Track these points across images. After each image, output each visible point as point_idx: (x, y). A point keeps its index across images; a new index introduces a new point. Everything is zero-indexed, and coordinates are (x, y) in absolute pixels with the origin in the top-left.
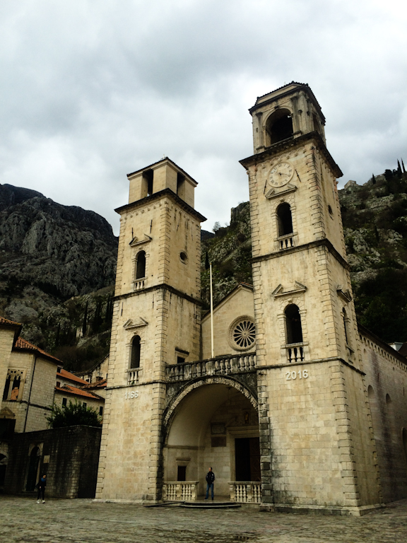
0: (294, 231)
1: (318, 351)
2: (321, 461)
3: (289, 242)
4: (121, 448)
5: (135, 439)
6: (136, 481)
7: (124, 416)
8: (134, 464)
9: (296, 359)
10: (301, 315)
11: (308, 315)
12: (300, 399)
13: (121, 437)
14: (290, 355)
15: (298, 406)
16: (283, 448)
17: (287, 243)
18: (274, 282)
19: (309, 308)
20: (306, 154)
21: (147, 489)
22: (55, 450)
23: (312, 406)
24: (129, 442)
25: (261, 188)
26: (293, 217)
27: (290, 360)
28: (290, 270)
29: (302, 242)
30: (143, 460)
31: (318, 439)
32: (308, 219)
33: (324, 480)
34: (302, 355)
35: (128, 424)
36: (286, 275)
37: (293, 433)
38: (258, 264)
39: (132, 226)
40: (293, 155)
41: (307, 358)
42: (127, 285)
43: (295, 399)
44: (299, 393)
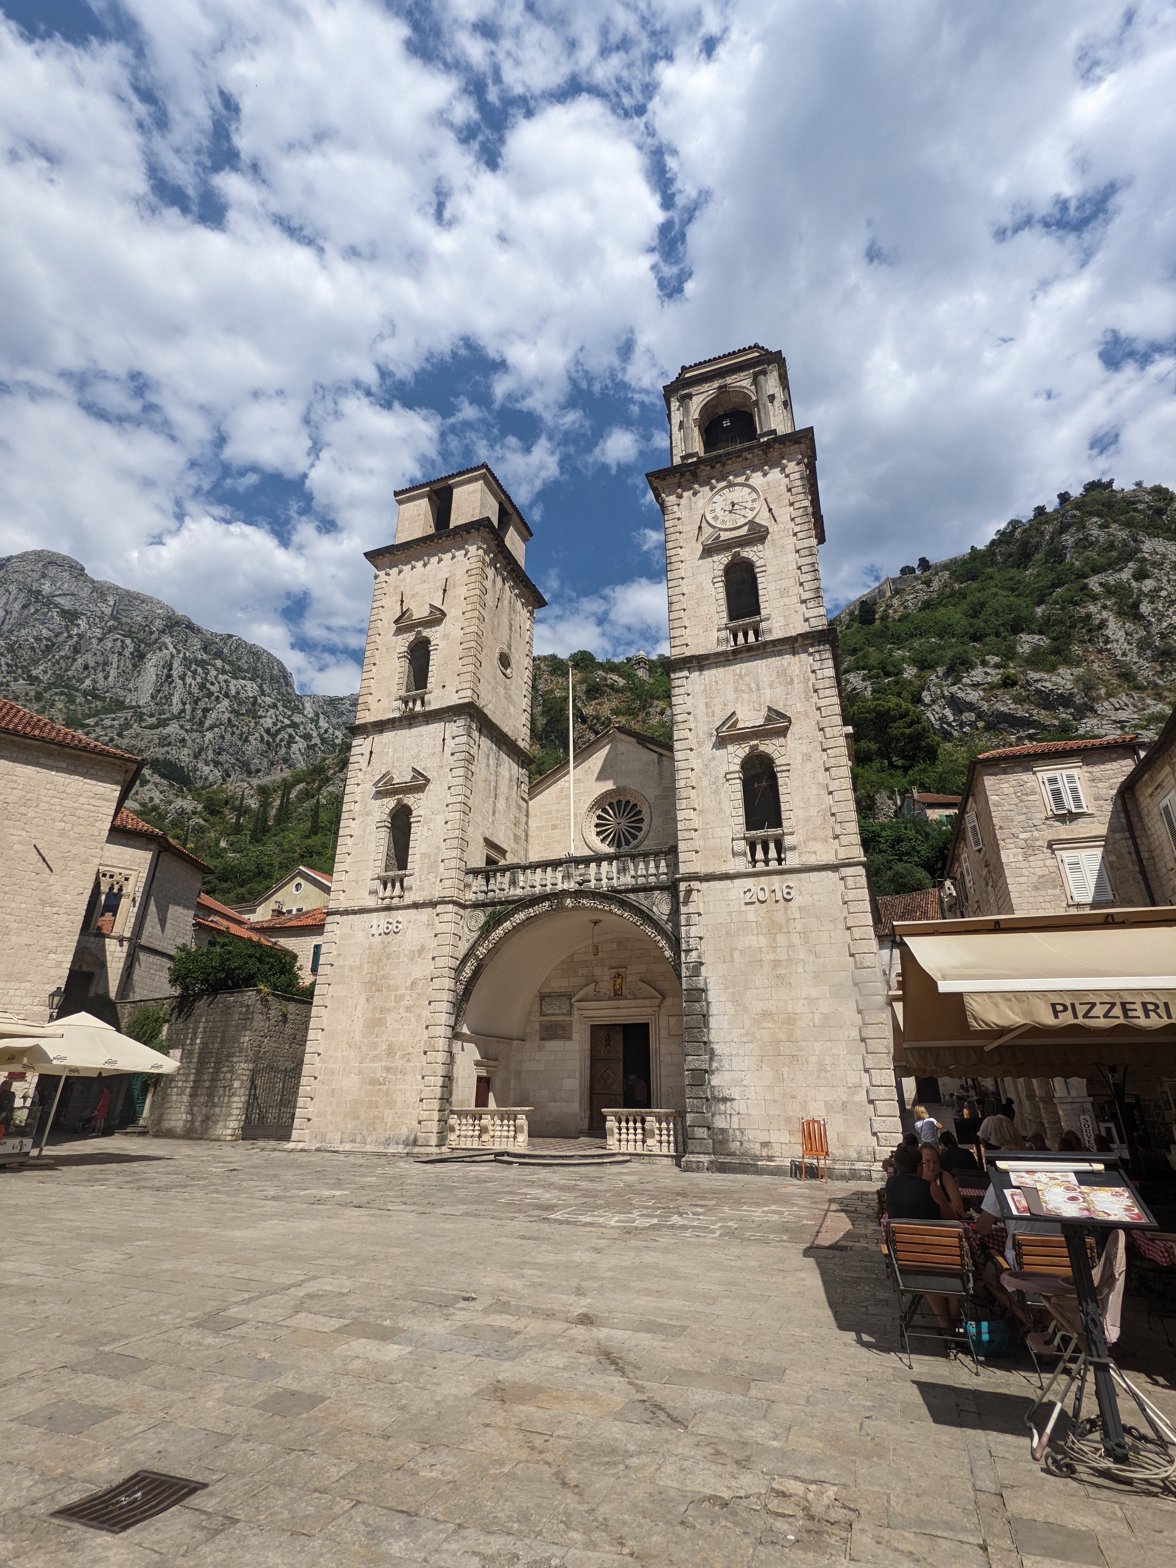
0: (763, 612)
1: (818, 846)
2: (822, 1069)
3: (751, 634)
4: (357, 1037)
5: (389, 1019)
6: (391, 1105)
7: (366, 968)
8: (388, 1069)
9: (766, 862)
10: (779, 775)
11: (793, 775)
12: (775, 940)
13: (359, 1013)
14: (753, 854)
15: (772, 957)
16: (737, 1040)
17: (746, 636)
18: (718, 709)
19: (796, 761)
20: (787, 471)
21: (415, 1123)
22: (193, 1039)
23: (802, 956)
24: (375, 1024)
25: (690, 529)
26: (760, 586)
27: (753, 863)
28: (753, 686)
29: (778, 634)
30: (409, 1061)
31: (817, 1023)
32: (794, 591)
33: (829, 1108)
34: (779, 852)
35: (375, 986)
36: (746, 696)
37: (759, 1010)
38: (684, 673)
39: (402, 589)
40: (757, 474)
41: (792, 860)
42: (384, 703)
43: (763, 941)
44: (773, 929)
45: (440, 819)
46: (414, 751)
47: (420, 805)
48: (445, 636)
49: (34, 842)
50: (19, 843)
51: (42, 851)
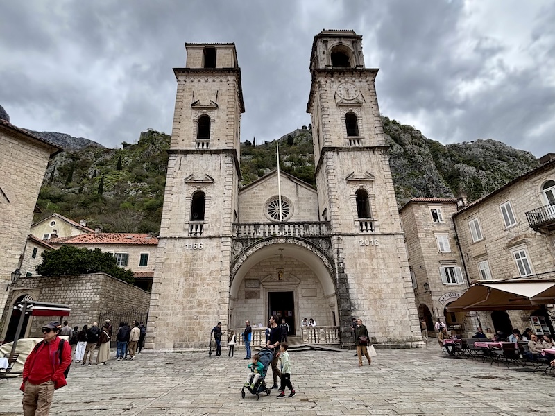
0: (361, 135)
1: (386, 226)
2: (392, 309)
3: (356, 142)
4: (180, 298)
5: (198, 289)
7: (184, 265)
8: (199, 313)
9: (367, 230)
10: (370, 198)
11: (376, 199)
12: (372, 261)
13: (181, 286)
14: (362, 227)
15: (371, 267)
16: (360, 298)
17: (354, 143)
18: (345, 171)
19: (377, 193)
20: (368, 83)
23: (383, 267)
24: (190, 291)
25: (331, 96)
26: (359, 125)
27: (362, 231)
28: (359, 163)
29: (368, 145)
30: (210, 308)
31: (389, 292)
32: (372, 129)
33: (396, 323)
34: (371, 227)
35: (189, 274)
36: (356, 166)
37: (368, 287)
38: (332, 153)
39: (193, 90)
40: (357, 81)
41: (377, 231)
42: (186, 142)
43: (368, 261)
44: (372, 257)
45: (220, 199)
46: (205, 167)
47: (209, 192)
48: (218, 117)
51: (3, 190)
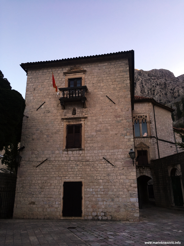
49: (106, 95)
50: (102, 96)
51: (109, 97)
